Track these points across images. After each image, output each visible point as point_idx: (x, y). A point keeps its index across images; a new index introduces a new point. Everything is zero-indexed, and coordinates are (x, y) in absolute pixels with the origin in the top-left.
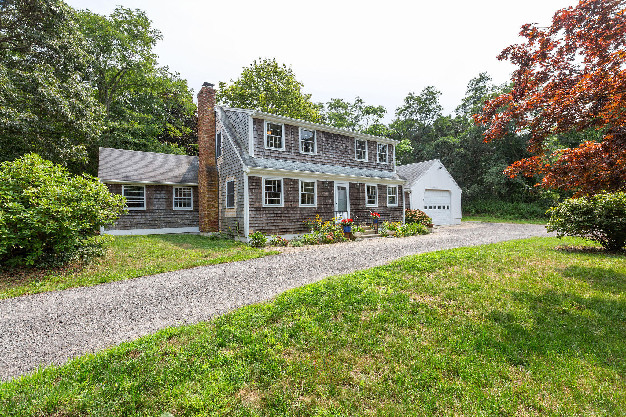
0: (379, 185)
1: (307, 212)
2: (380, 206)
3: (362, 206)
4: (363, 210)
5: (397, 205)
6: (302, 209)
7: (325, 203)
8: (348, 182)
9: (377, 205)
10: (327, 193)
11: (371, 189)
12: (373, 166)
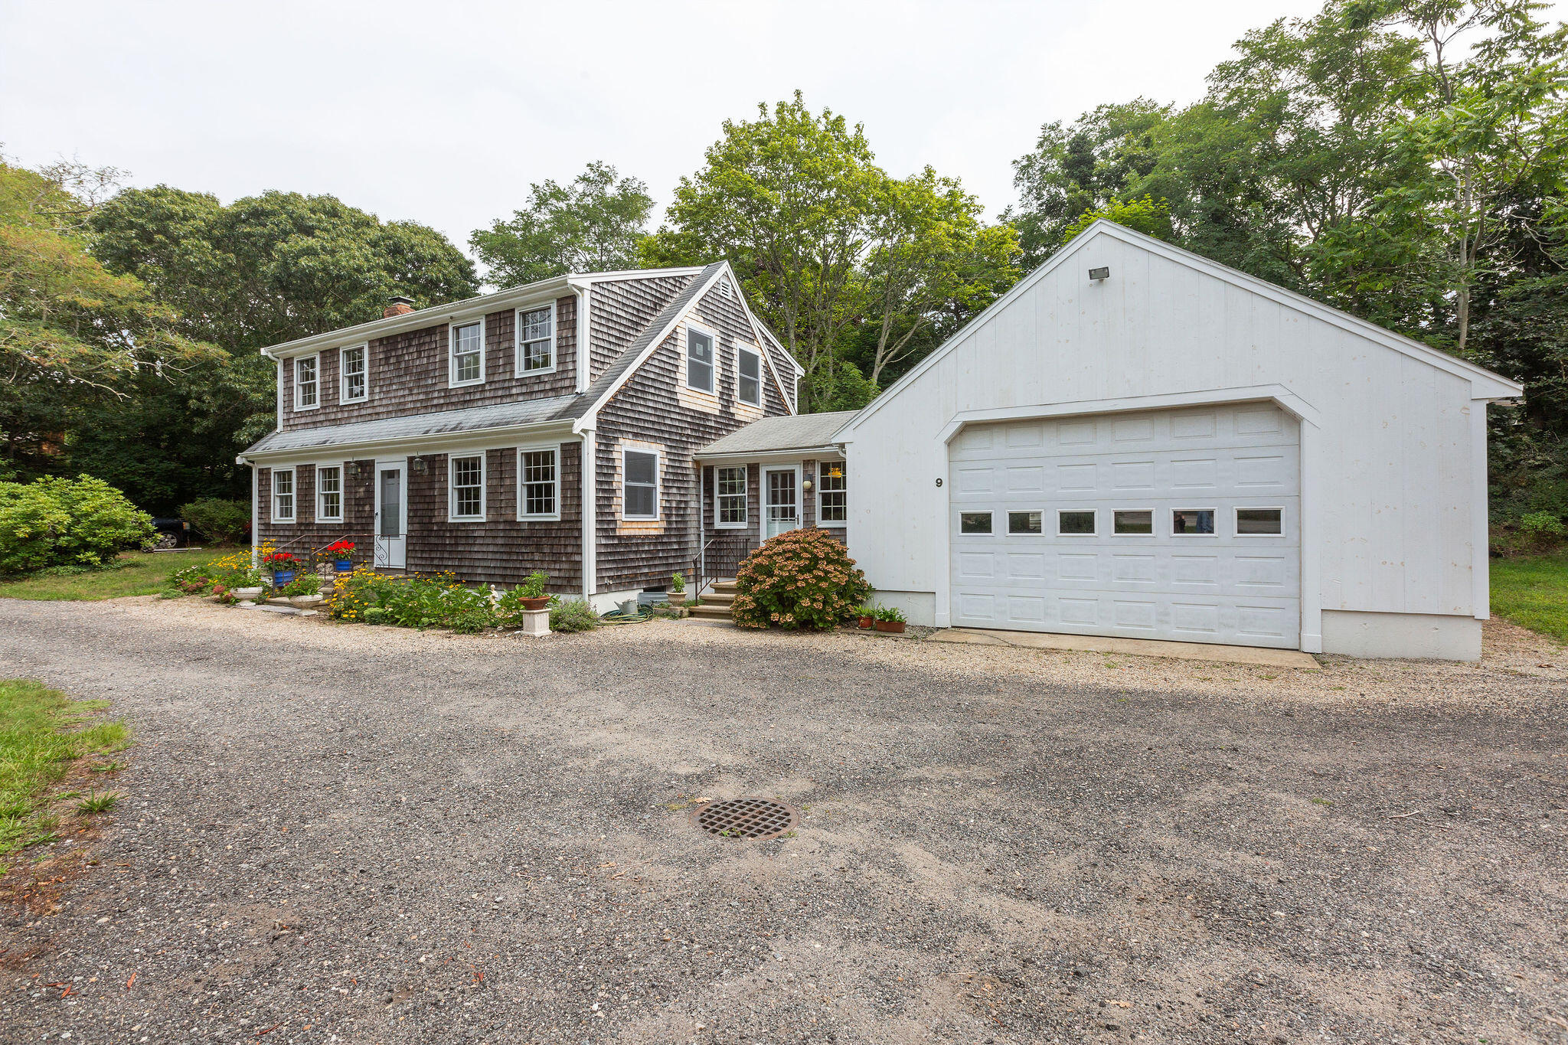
0: (491, 454)
1: (328, 533)
2: (495, 518)
3: (437, 520)
4: (441, 533)
5: (556, 516)
6: (322, 527)
7: (358, 515)
8: (404, 457)
9: (483, 517)
10: (362, 490)
11: (468, 469)
12: (500, 393)
